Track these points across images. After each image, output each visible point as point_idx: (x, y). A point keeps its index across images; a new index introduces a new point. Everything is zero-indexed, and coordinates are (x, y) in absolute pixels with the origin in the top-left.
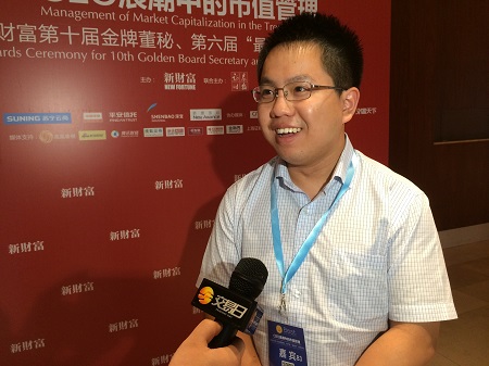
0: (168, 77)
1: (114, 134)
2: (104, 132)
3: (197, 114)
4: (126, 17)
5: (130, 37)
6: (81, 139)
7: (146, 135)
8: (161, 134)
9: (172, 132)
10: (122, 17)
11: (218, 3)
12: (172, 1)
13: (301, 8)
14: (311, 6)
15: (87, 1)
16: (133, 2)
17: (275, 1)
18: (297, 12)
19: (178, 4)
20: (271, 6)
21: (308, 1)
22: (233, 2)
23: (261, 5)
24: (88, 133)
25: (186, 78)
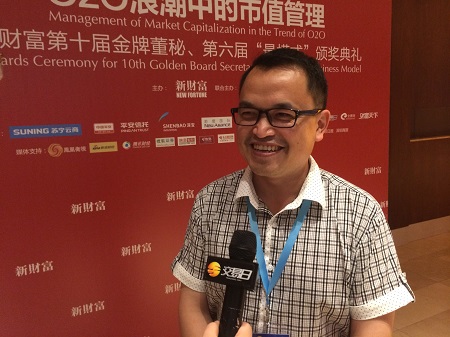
0: (180, 85)
1: (126, 145)
2: (115, 144)
3: (208, 122)
5: (141, 44)
6: (92, 151)
7: (158, 145)
8: (172, 144)
10: (134, 23)
11: (229, 8)
12: (184, 6)
13: (309, 14)
14: (318, 11)
15: (96, 6)
16: (144, 6)
17: (284, 7)
18: (305, 18)
19: (191, 10)
20: (281, 11)
21: (315, 5)
22: (243, 8)
23: (271, 11)
24: (99, 145)
25: (197, 85)
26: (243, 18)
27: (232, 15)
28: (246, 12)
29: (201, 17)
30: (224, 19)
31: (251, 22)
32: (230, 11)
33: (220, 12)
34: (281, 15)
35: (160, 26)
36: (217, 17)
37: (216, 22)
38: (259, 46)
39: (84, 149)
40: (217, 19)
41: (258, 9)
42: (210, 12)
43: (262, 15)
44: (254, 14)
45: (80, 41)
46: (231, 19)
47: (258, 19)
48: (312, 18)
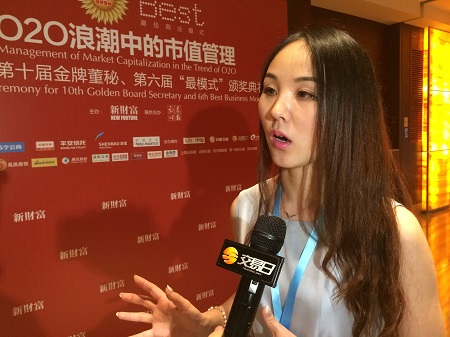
0: (114, 109)
1: (65, 161)
2: (55, 159)
3: (139, 141)
4: (77, 56)
5: (80, 74)
6: (34, 166)
7: (94, 160)
8: (108, 160)
9: (117, 157)
10: (73, 57)
11: (156, 47)
12: (117, 44)
13: (222, 54)
14: (230, 52)
15: (40, 42)
16: (82, 43)
17: (201, 47)
18: (219, 57)
19: (123, 47)
20: (199, 51)
21: (227, 48)
22: (168, 47)
23: (191, 50)
24: (41, 160)
25: (129, 110)
26: (168, 55)
27: (159, 53)
28: (171, 50)
29: (132, 53)
30: (152, 56)
31: (174, 58)
32: (157, 49)
33: (149, 50)
34: (199, 54)
35: (96, 59)
36: (146, 54)
37: (145, 58)
38: (182, 78)
40: (146, 55)
41: (180, 49)
42: (140, 49)
43: (184, 54)
44: (177, 52)
45: (25, 70)
46: (157, 56)
47: (180, 56)
48: (225, 57)
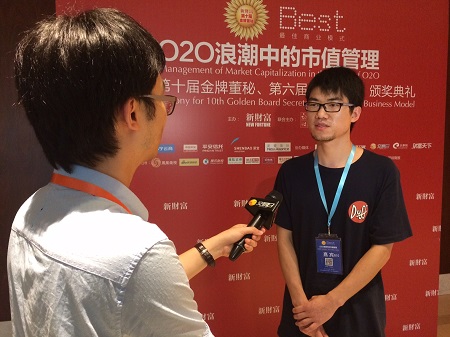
0: (249, 117)
1: (205, 162)
2: (198, 160)
3: (270, 147)
4: (221, 71)
5: (222, 86)
6: (181, 165)
7: (229, 162)
8: (241, 162)
9: (250, 161)
10: (218, 71)
11: (293, 57)
12: (256, 57)
14: (373, 56)
15: (192, 60)
16: (226, 59)
17: (341, 53)
18: (360, 62)
19: (261, 59)
20: (338, 57)
21: (370, 51)
22: (305, 56)
23: (329, 57)
24: (186, 160)
25: (263, 117)
26: (304, 64)
27: (295, 62)
28: (308, 59)
29: (269, 65)
30: (288, 66)
31: (311, 67)
32: (294, 59)
33: (285, 60)
34: (338, 60)
35: (237, 72)
36: (283, 64)
37: (282, 68)
39: (175, 162)
41: (318, 57)
42: (277, 60)
43: (321, 61)
45: (178, 85)
46: (293, 65)
47: (317, 64)
48: (367, 62)
